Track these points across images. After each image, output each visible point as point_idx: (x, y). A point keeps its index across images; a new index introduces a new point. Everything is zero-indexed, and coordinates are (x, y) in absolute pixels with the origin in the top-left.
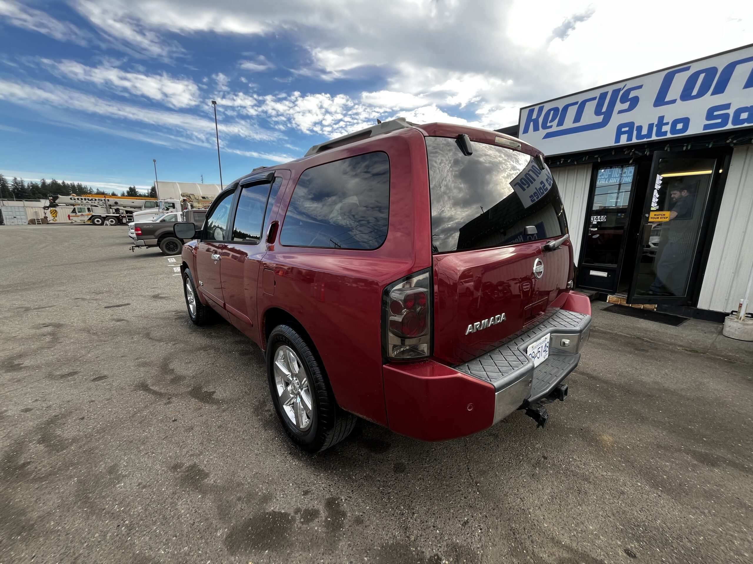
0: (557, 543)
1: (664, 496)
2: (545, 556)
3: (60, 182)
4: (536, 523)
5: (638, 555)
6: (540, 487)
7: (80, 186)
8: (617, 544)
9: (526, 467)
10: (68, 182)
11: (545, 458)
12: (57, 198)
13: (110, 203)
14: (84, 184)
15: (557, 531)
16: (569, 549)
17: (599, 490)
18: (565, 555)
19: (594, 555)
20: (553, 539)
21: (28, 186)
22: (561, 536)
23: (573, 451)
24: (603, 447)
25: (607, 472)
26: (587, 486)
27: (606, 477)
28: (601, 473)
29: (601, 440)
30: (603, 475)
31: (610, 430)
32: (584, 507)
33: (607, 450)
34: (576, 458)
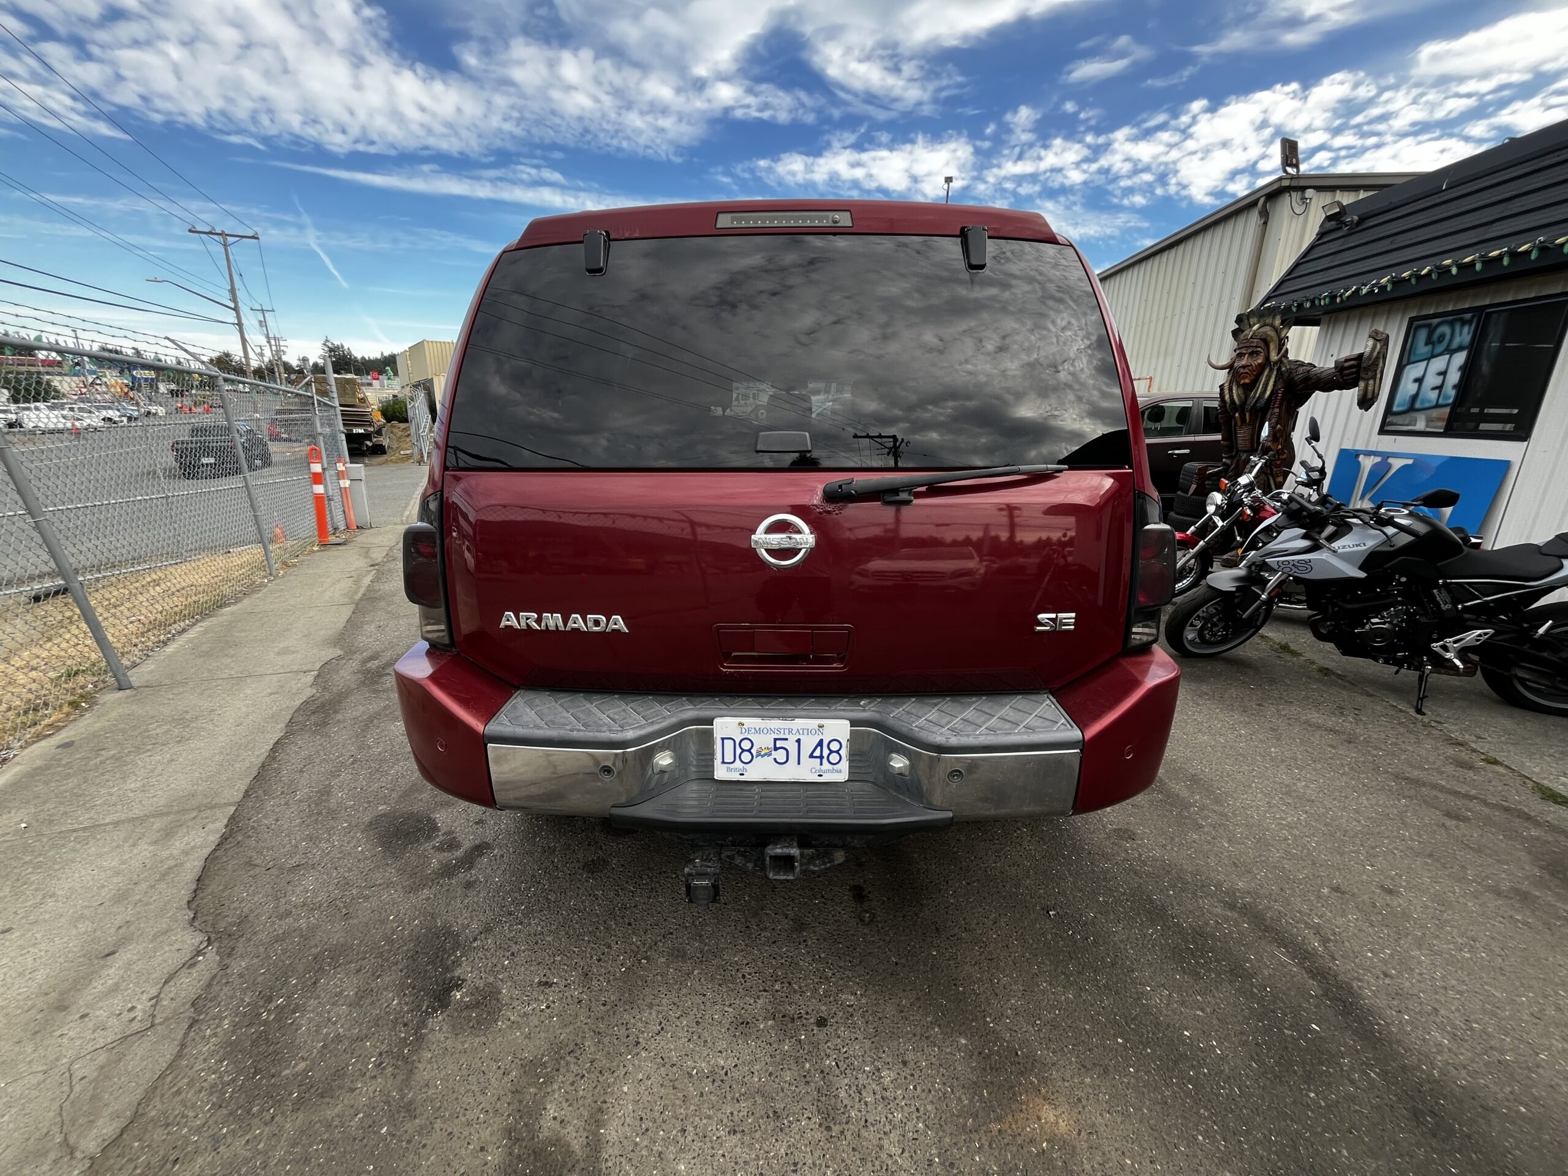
0: (595, 1121)
9: (759, 1004)
11: (822, 1023)
18: (577, 1141)
20: (600, 1111)
22: (617, 1122)
23: (905, 1063)
24: (999, 1119)
25: (906, 1154)
26: (808, 1125)
27: (884, 1156)
28: (885, 1143)
29: (1024, 1107)
30: (881, 1147)
31: (1101, 1115)
32: (735, 1139)
33: (1000, 1131)
34: (887, 1076)
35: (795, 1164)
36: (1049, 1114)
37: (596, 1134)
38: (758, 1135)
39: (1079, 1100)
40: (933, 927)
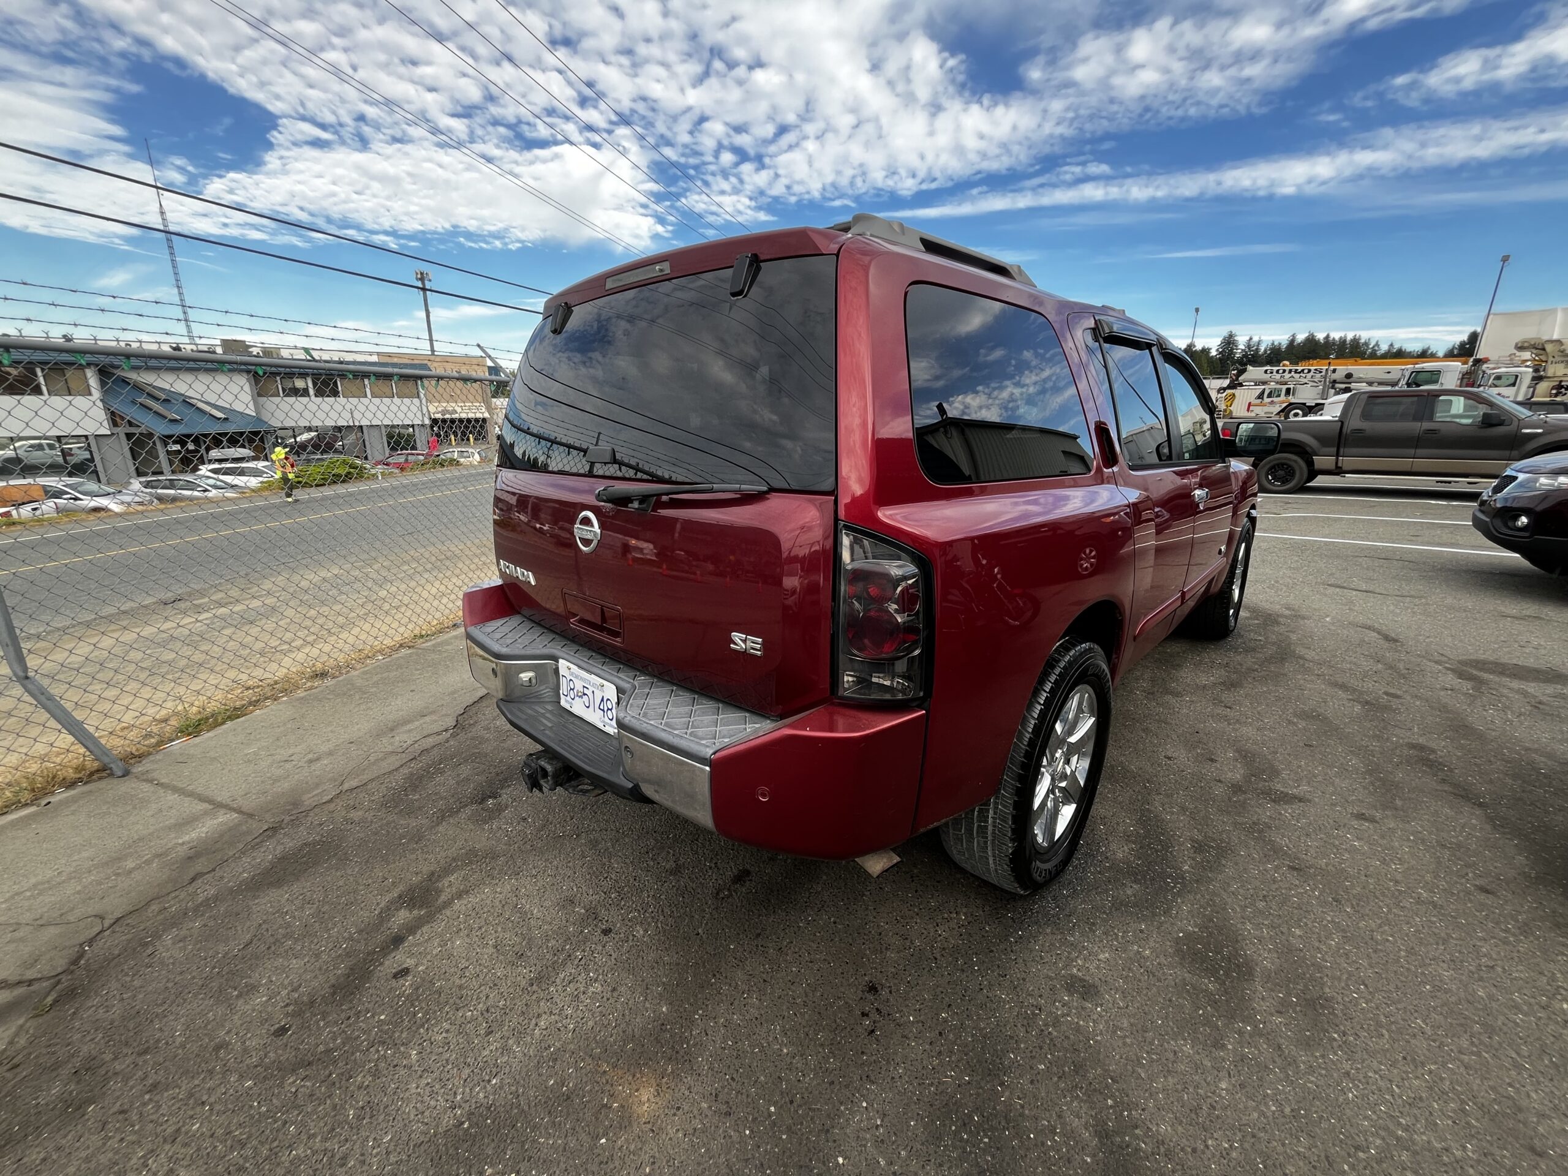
0: (460, 895)
1: (447, 1121)
2: (452, 878)
3: (1320, 336)
4: (494, 882)
5: (394, 983)
6: (547, 903)
7: (1355, 342)
8: (422, 964)
9: (592, 897)
10: (1336, 335)
11: (606, 932)
12: (1245, 370)
13: (1335, 376)
14: (1364, 335)
15: (473, 899)
16: (448, 904)
17: (512, 990)
18: (443, 898)
19: (425, 929)
20: (467, 892)
21: (1265, 351)
22: (465, 902)
23: (614, 990)
24: (615, 1066)
25: (544, 1032)
26: (525, 973)
27: (533, 1022)
28: (544, 1016)
29: (638, 1075)
30: (539, 1016)
31: (678, 1130)
32: (491, 950)
33: (605, 1072)
34: (597, 987)
35: (495, 985)
36: (646, 1094)
37: (453, 900)
38: (501, 957)
39: (678, 1108)
40: (759, 931)
